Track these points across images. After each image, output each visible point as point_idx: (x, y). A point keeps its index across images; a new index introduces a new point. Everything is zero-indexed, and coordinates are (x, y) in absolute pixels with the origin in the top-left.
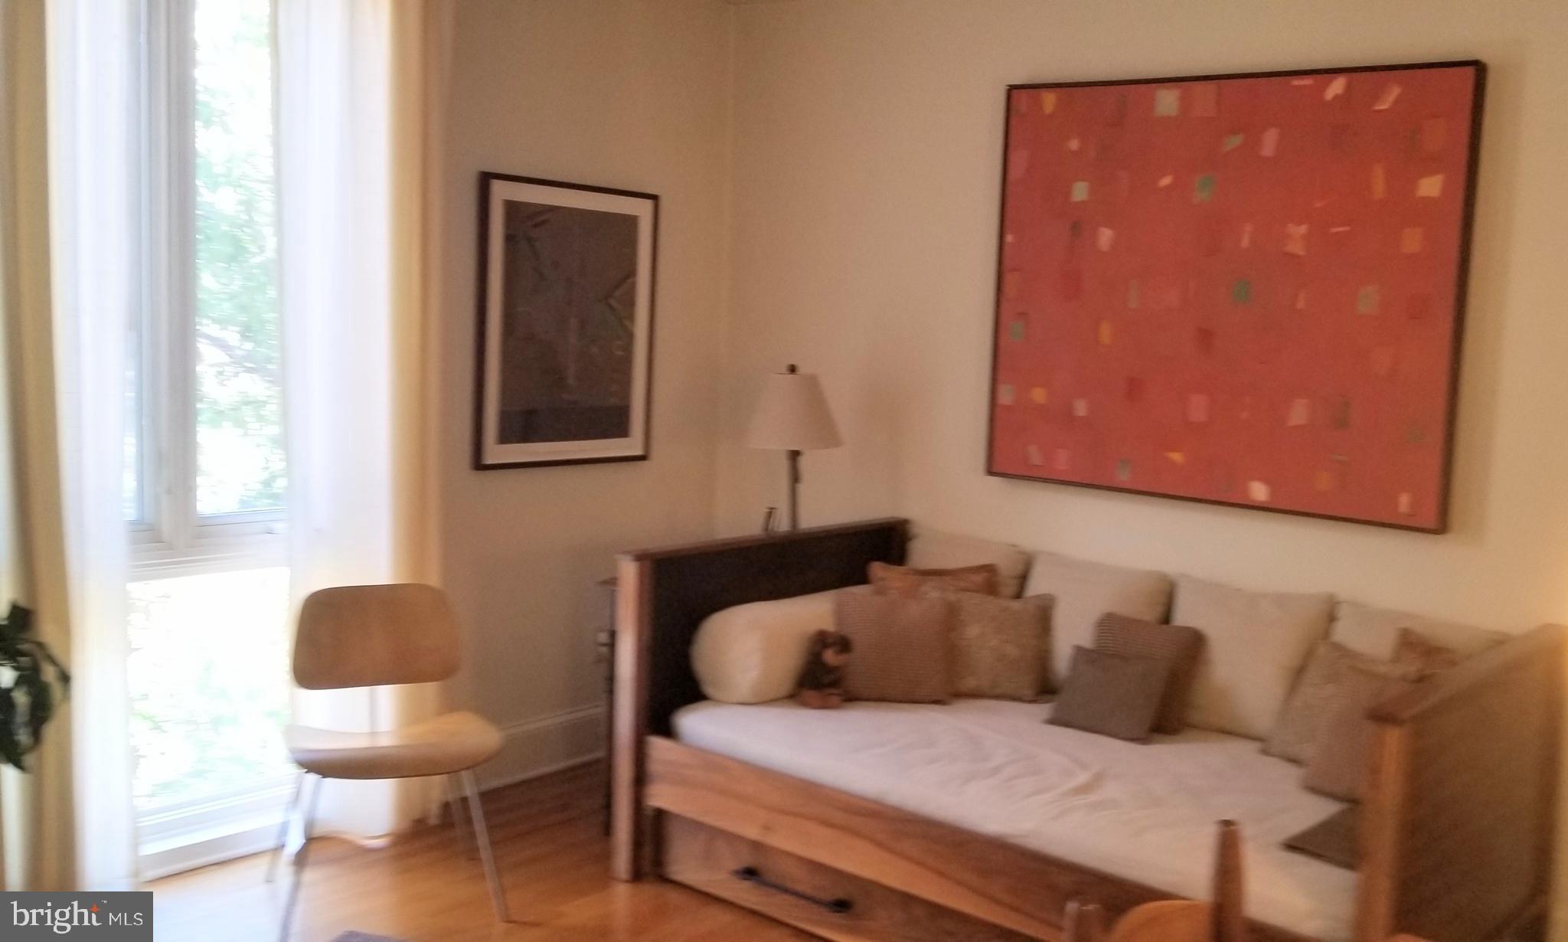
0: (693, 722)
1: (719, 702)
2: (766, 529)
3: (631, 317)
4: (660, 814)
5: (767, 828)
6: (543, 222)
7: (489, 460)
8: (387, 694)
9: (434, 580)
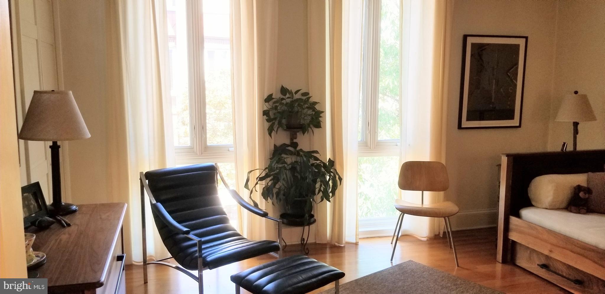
0: (526, 213)
1: (538, 207)
2: (562, 150)
3: (516, 79)
4: (514, 243)
5: (551, 251)
6: (486, 49)
7: (463, 126)
8: (427, 194)
9: (443, 162)
